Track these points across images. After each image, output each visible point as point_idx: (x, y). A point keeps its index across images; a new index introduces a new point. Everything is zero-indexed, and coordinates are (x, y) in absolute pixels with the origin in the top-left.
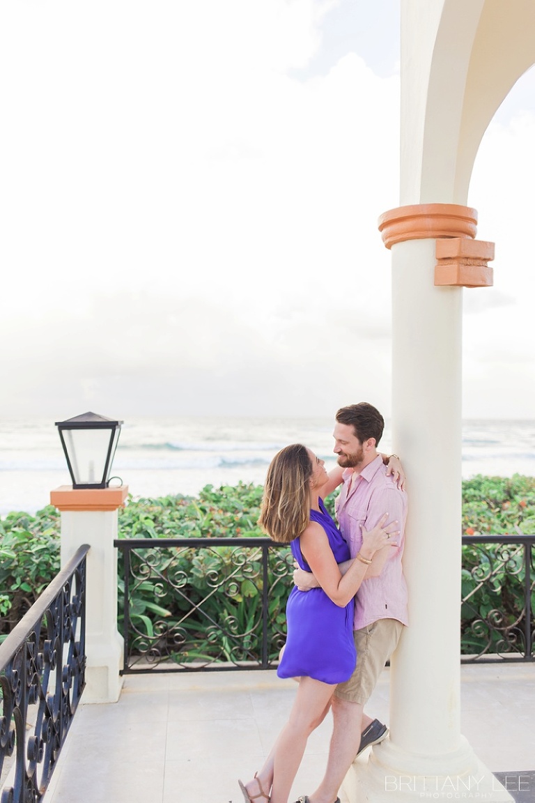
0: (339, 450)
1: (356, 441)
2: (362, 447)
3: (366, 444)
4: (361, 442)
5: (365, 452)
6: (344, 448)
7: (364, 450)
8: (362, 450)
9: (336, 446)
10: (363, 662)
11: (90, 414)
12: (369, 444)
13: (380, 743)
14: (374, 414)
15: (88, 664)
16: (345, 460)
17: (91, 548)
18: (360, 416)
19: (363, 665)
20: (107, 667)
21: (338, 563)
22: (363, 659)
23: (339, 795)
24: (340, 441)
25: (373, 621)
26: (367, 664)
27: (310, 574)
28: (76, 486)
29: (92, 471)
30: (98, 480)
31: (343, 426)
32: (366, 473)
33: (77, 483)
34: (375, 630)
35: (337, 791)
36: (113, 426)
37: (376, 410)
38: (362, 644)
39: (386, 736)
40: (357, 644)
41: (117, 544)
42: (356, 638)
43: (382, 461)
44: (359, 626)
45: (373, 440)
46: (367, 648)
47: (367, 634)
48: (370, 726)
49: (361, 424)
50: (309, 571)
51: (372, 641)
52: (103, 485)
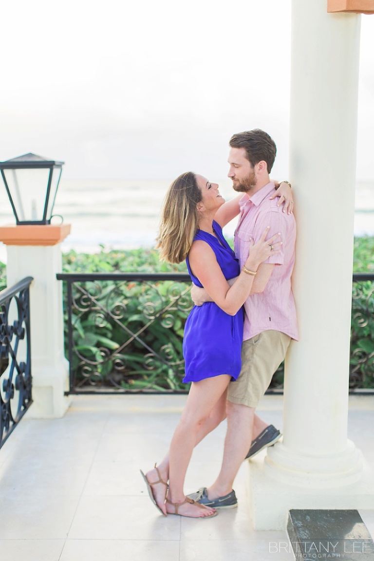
0: (232, 175)
1: (248, 164)
2: (254, 170)
3: (257, 167)
4: (253, 165)
5: (257, 176)
6: (237, 172)
7: (256, 173)
8: (254, 174)
9: (231, 170)
10: (250, 369)
11: (30, 155)
12: (261, 168)
13: (273, 445)
14: (265, 139)
15: (35, 383)
16: (238, 184)
17: (35, 279)
18: (251, 139)
19: (249, 372)
20: (51, 387)
21: (227, 279)
22: (250, 366)
23: (234, 488)
24: (233, 164)
25: (259, 332)
26: (253, 371)
27: (202, 289)
28: (19, 223)
29: (34, 209)
30: (40, 218)
31: (236, 150)
32: (255, 198)
33: (20, 220)
34: (260, 341)
35: (231, 482)
36: (49, 165)
37: (267, 135)
38: (248, 353)
39: (280, 439)
40: (244, 353)
41: (59, 277)
42: (243, 348)
43: (274, 187)
44: (246, 337)
45: (263, 163)
46: (252, 357)
47: (253, 345)
48: (264, 431)
49: (251, 146)
50: (201, 286)
51: (258, 351)
52: (44, 222)
